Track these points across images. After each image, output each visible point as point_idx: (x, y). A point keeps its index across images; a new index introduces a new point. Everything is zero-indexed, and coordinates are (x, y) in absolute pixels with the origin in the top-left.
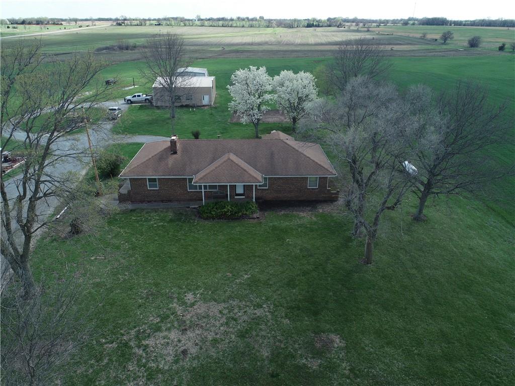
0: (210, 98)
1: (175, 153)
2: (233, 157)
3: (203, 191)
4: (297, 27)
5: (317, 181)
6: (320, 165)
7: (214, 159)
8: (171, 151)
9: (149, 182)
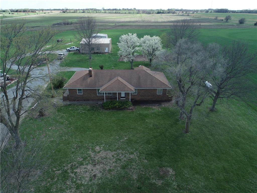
0: (109, 49)
1: (91, 76)
2: (120, 79)
3: (105, 95)
4: (153, 13)
5: (162, 91)
6: (163, 83)
7: (110, 80)
8: (89, 75)
9: (78, 91)
